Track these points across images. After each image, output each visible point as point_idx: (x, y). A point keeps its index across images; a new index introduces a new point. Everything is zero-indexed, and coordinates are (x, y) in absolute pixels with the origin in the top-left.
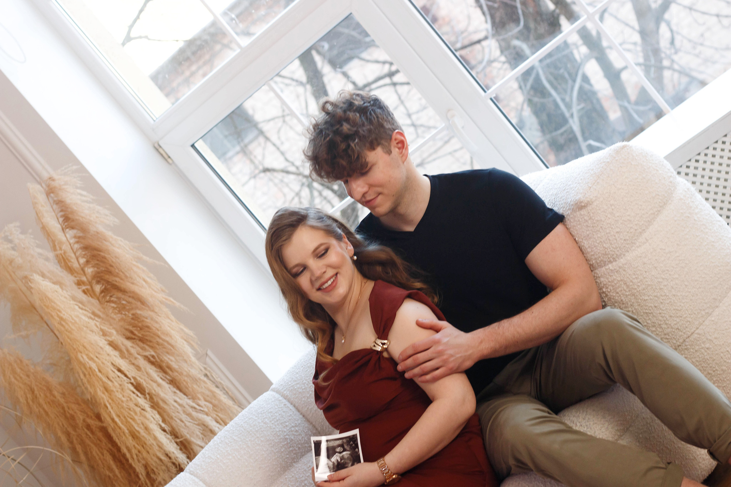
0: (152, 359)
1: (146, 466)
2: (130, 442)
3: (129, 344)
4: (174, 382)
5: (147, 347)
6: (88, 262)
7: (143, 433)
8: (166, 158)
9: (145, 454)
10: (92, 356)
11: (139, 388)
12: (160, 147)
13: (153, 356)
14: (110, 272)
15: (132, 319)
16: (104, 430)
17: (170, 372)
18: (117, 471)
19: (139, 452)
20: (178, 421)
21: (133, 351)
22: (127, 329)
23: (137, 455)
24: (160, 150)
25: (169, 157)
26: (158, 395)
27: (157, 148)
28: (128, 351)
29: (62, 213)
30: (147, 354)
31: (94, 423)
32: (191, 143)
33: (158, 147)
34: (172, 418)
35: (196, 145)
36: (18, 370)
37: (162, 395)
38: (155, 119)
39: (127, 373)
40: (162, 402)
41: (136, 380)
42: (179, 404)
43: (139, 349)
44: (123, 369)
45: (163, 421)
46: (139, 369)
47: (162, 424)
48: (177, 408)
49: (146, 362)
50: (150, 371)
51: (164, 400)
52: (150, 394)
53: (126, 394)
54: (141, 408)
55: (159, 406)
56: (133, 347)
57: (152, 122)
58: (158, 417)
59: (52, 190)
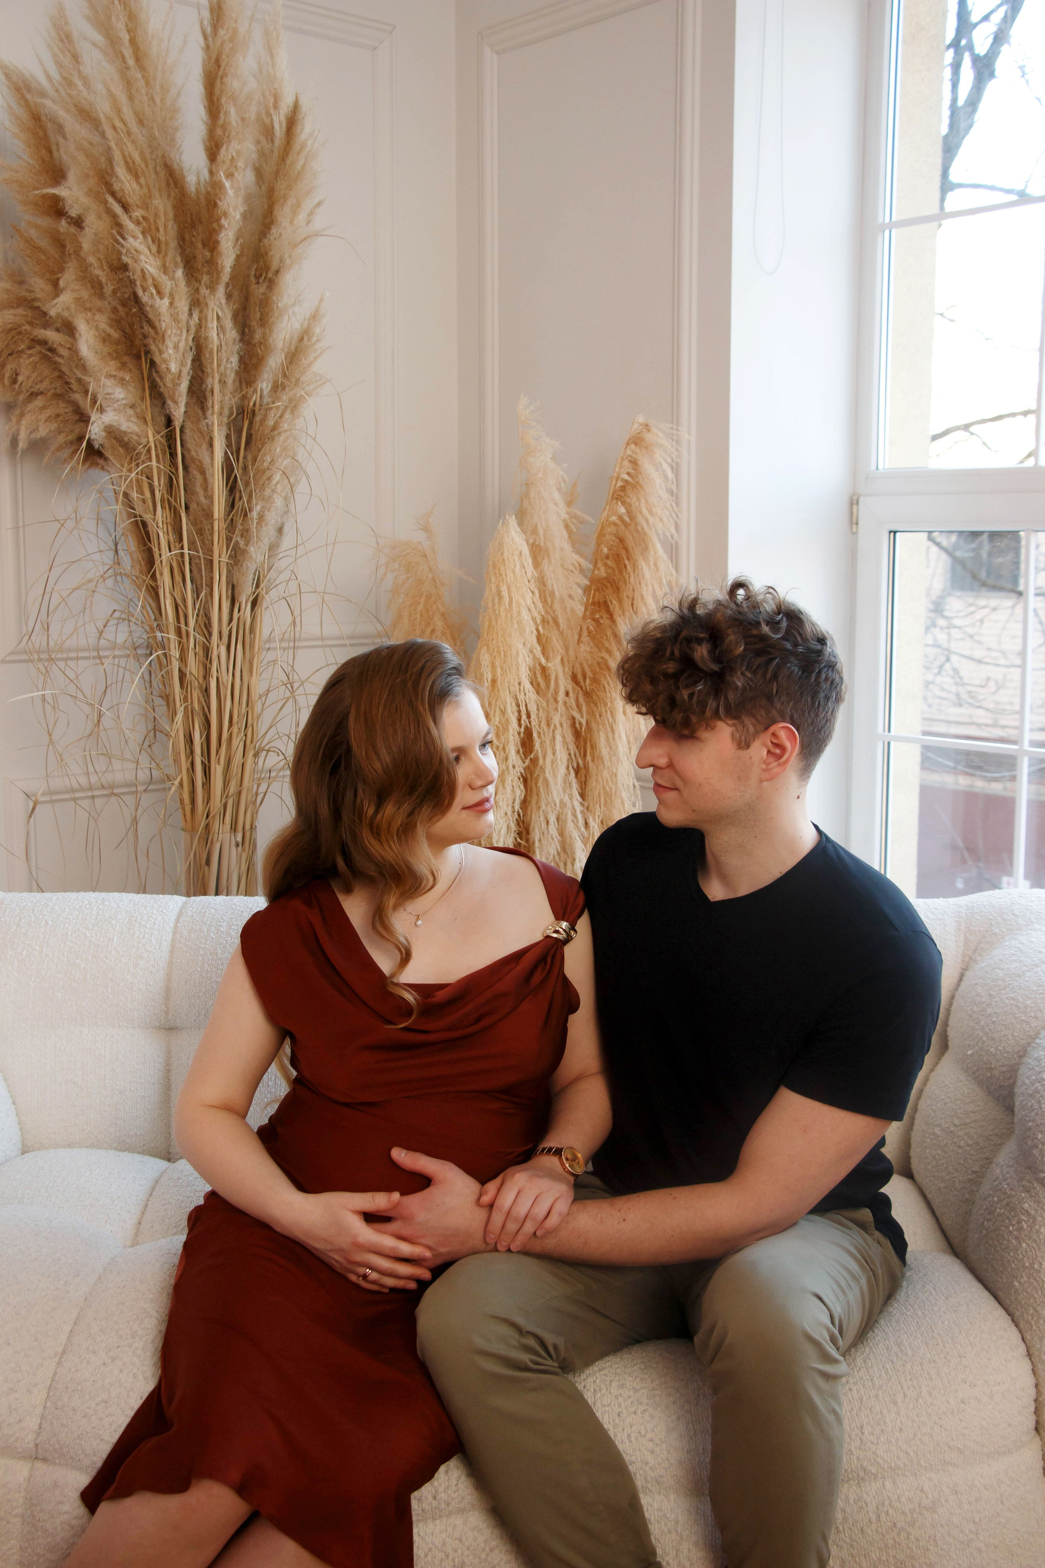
0: (577, 725)
3: (565, 683)
4: (581, 772)
5: (584, 709)
6: (607, 557)
8: (853, 521)
10: (497, 664)
11: (527, 742)
12: (857, 503)
13: (580, 724)
15: (598, 663)
17: (589, 758)
20: (542, 818)
21: (561, 696)
24: (855, 507)
25: (857, 524)
26: (543, 770)
27: (853, 502)
28: (556, 692)
29: (626, 477)
30: (577, 716)
32: (896, 529)
33: (855, 502)
35: (898, 534)
37: (550, 774)
38: (880, 467)
39: (524, 717)
40: (541, 780)
41: (528, 732)
42: (561, 802)
43: (572, 701)
44: (523, 709)
45: (525, 803)
46: (548, 725)
47: (517, 807)
48: (555, 805)
49: (567, 724)
50: (558, 737)
51: (546, 781)
52: (534, 761)
53: (502, 738)
54: (507, 768)
55: (536, 783)
56: (567, 694)
57: (873, 468)
58: (520, 793)
59: (637, 440)
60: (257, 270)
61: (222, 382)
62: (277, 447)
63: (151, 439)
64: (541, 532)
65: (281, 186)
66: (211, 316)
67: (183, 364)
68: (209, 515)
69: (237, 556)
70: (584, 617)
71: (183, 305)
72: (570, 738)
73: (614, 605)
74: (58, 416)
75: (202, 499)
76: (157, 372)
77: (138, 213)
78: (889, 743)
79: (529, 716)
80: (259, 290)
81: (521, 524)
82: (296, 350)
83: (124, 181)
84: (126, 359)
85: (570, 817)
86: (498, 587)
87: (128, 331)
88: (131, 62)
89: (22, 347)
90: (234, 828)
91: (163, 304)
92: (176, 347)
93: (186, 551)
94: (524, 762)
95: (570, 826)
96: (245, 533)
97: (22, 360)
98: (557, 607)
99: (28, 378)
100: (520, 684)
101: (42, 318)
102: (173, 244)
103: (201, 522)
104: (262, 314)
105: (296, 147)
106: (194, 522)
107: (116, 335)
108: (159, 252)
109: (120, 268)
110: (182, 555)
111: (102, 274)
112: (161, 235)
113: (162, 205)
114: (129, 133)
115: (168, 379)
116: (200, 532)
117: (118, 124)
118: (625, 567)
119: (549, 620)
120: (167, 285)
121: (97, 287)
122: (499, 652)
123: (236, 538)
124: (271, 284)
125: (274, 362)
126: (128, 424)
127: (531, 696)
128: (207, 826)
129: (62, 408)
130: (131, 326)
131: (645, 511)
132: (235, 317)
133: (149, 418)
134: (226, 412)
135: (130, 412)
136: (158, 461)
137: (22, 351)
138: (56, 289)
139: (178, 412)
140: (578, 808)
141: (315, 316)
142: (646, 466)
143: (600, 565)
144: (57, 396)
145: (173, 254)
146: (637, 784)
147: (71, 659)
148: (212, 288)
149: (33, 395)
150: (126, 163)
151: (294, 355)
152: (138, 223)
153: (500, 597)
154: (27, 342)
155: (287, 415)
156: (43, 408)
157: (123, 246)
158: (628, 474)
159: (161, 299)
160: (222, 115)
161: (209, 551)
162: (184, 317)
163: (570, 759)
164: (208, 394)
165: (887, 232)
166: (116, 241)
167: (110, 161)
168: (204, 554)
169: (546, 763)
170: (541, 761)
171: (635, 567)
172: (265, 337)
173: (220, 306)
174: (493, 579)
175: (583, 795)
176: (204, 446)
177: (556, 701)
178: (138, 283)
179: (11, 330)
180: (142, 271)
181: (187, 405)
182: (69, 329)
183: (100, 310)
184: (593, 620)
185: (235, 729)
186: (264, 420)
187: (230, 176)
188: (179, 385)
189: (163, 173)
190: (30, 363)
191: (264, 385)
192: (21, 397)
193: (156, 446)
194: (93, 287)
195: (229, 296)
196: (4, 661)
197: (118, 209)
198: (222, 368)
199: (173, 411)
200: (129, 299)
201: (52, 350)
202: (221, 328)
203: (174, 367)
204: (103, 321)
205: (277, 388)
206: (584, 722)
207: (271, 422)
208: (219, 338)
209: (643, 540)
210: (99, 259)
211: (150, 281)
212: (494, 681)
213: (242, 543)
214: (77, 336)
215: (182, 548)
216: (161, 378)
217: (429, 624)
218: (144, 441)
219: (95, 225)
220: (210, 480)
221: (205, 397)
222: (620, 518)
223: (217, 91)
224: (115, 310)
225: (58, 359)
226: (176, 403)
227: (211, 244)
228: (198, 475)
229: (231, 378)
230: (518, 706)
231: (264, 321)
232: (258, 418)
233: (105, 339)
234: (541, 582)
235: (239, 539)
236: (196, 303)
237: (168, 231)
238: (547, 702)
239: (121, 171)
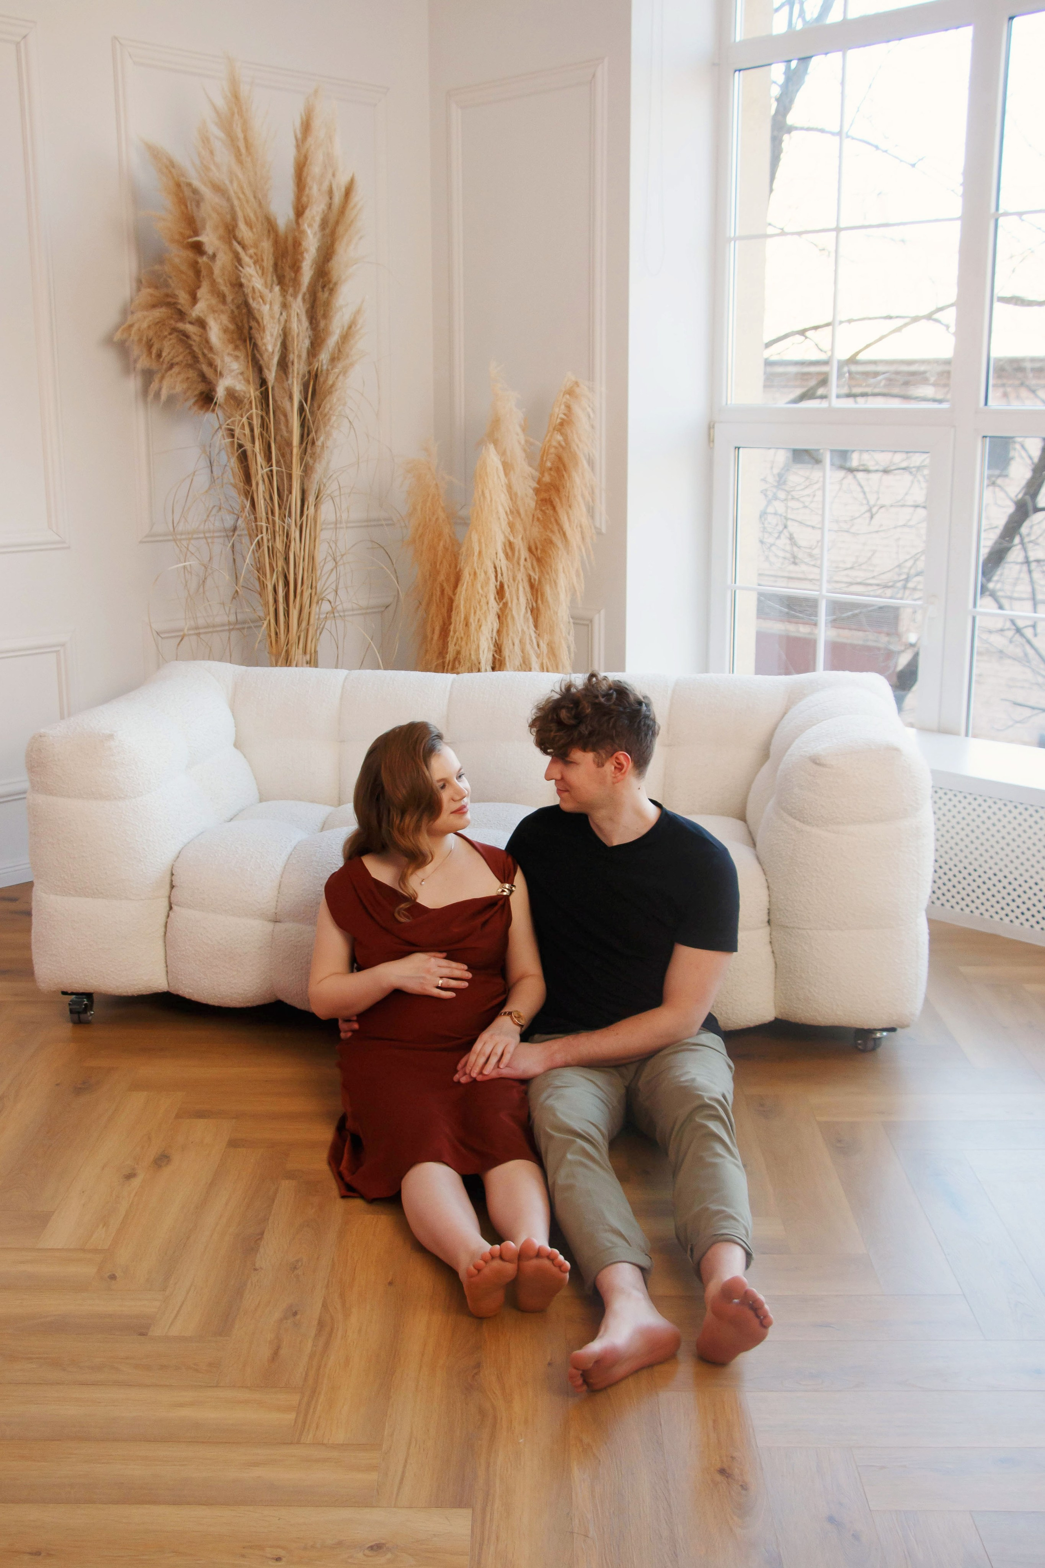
0: (532, 580)
1: (458, 653)
2: (460, 627)
3: (524, 553)
4: (535, 612)
5: (537, 569)
6: (551, 469)
7: (473, 626)
8: (710, 440)
9: (463, 643)
10: (483, 540)
11: (500, 592)
12: (713, 428)
13: (535, 579)
14: (558, 490)
15: (545, 539)
16: (451, 601)
17: (539, 602)
18: (436, 637)
19: (462, 638)
20: (510, 641)
21: (522, 561)
22: (535, 544)
23: (457, 639)
24: (712, 430)
25: (713, 441)
26: (510, 609)
27: (711, 427)
28: (519, 559)
29: (563, 416)
30: (532, 574)
31: (448, 590)
32: (738, 446)
34: (508, 635)
35: (741, 450)
36: (429, 504)
37: (514, 613)
38: (729, 402)
39: (499, 575)
40: (509, 617)
41: (502, 585)
42: (523, 630)
43: (529, 565)
44: (499, 570)
45: (499, 632)
46: (514, 580)
47: (495, 634)
48: (519, 632)
49: (526, 580)
50: (521, 589)
51: (513, 617)
52: (505, 604)
53: (485, 589)
54: (488, 609)
55: (506, 619)
56: (526, 560)
57: (724, 403)
58: (496, 626)
59: (570, 392)
60: (322, 283)
61: (299, 356)
62: (334, 398)
63: (252, 394)
64: (508, 453)
65: (341, 229)
66: (293, 314)
67: (275, 346)
68: (289, 444)
69: (307, 470)
70: (536, 509)
71: (277, 308)
72: (528, 589)
73: (557, 501)
74: (188, 378)
75: (285, 434)
76: (258, 351)
77: (251, 251)
78: (735, 592)
79: (502, 575)
80: (323, 296)
81: (496, 449)
82: (347, 333)
83: (243, 231)
84: (238, 342)
85: (528, 641)
86: (483, 492)
87: (240, 324)
88: (243, 151)
89: (166, 333)
90: (305, 652)
91: (266, 309)
92: (272, 335)
93: (274, 468)
94: (498, 605)
95: (528, 647)
96: (313, 455)
97: (164, 342)
98: (519, 503)
99: (169, 353)
100: (496, 553)
101: (181, 315)
102: (271, 269)
103: (284, 449)
104: (324, 310)
105: (351, 204)
106: (279, 448)
107: (232, 327)
108: (263, 274)
109: (238, 285)
110: (271, 471)
111: (225, 289)
112: (265, 264)
113: (266, 246)
114: (247, 202)
115: (265, 356)
116: (283, 456)
117: (241, 196)
118: (563, 476)
119: (515, 512)
120: (269, 296)
121: (222, 298)
122: (483, 533)
123: (307, 458)
124: (332, 291)
125: (332, 341)
126: (240, 386)
127: (503, 563)
128: (287, 651)
129: (192, 374)
130: (242, 321)
131: (576, 440)
132: (307, 312)
133: (251, 380)
134: (300, 376)
135: (240, 377)
136: (257, 409)
137: (166, 337)
138: (194, 299)
139: (271, 375)
140: (533, 635)
141: (358, 312)
142: (577, 410)
143: (546, 475)
144: (189, 366)
145: (270, 276)
146: (571, 620)
147: (184, 539)
148: (295, 296)
149: (171, 366)
150: (245, 219)
151: (346, 337)
152: (251, 257)
153: (484, 497)
154: (169, 330)
155: (341, 377)
156: (179, 373)
157: (241, 272)
158: (565, 414)
159: (265, 303)
160: (307, 189)
161: (289, 467)
162: (277, 316)
163: (528, 603)
164: (290, 364)
165: (732, 243)
166: (236, 267)
167: (234, 218)
168: (286, 469)
169: (513, 605)
170: (510, 604)
171: (570, 477)
172: (326, 325)
173: (299, 308)
174: (480, 486)
175: (536, 626)
176: (287, 399)
177: (518, 563)
178: (250, 295)
179: (158, 323)
180: (253, 288)
181: (277, 371)
182: (202, 324)
183: (222, 312)
184: (541, 510)
185: (305, 587)
186: (325, 382)
187: (310, 226)
188: (273, 359)
189: (266, 224)
190: (171, 344)
191: (324, 357)
192: (165, 366)
193: (255, 399)
194: (218, 296)
195: (304, 300)
196: (141, 542)
197: (239, 249)
198: (299, 347)
199: (267, 375)
200: (241, 304)
201: (188, 337)
202: (299, 321)
203: (270, 348)
204: (225, 319)
205: (333, 360)
206: (537, 578)
207: (330, 382)
208: (298, 328)
209: (574, 457)
210: (224, 280)
211: (258, 294)
212: (480, 552)
213: (311, 462)
214: (208, 328)
215: (271, 466)
216: (261, 355)
217: (434, 514)
218: (248, 396)
219: (223, 259)
220: (290, 421)
221: (287, 366)
222: (559, 443)
223: (304, 174)
224: (232, 312)
225: (191, 342)
226: (269, 370)
227: (296, 268)
228: (282, 418)
229: (304, 355)
230: (495, 568)
231: (325, 316)
232: (321, 379)
233: (226, 330)
234: (509, 487)
235: (309, 459)
236: (285, 306)
237: (268, 262)
238: (513, 565)
239: (242, 226)
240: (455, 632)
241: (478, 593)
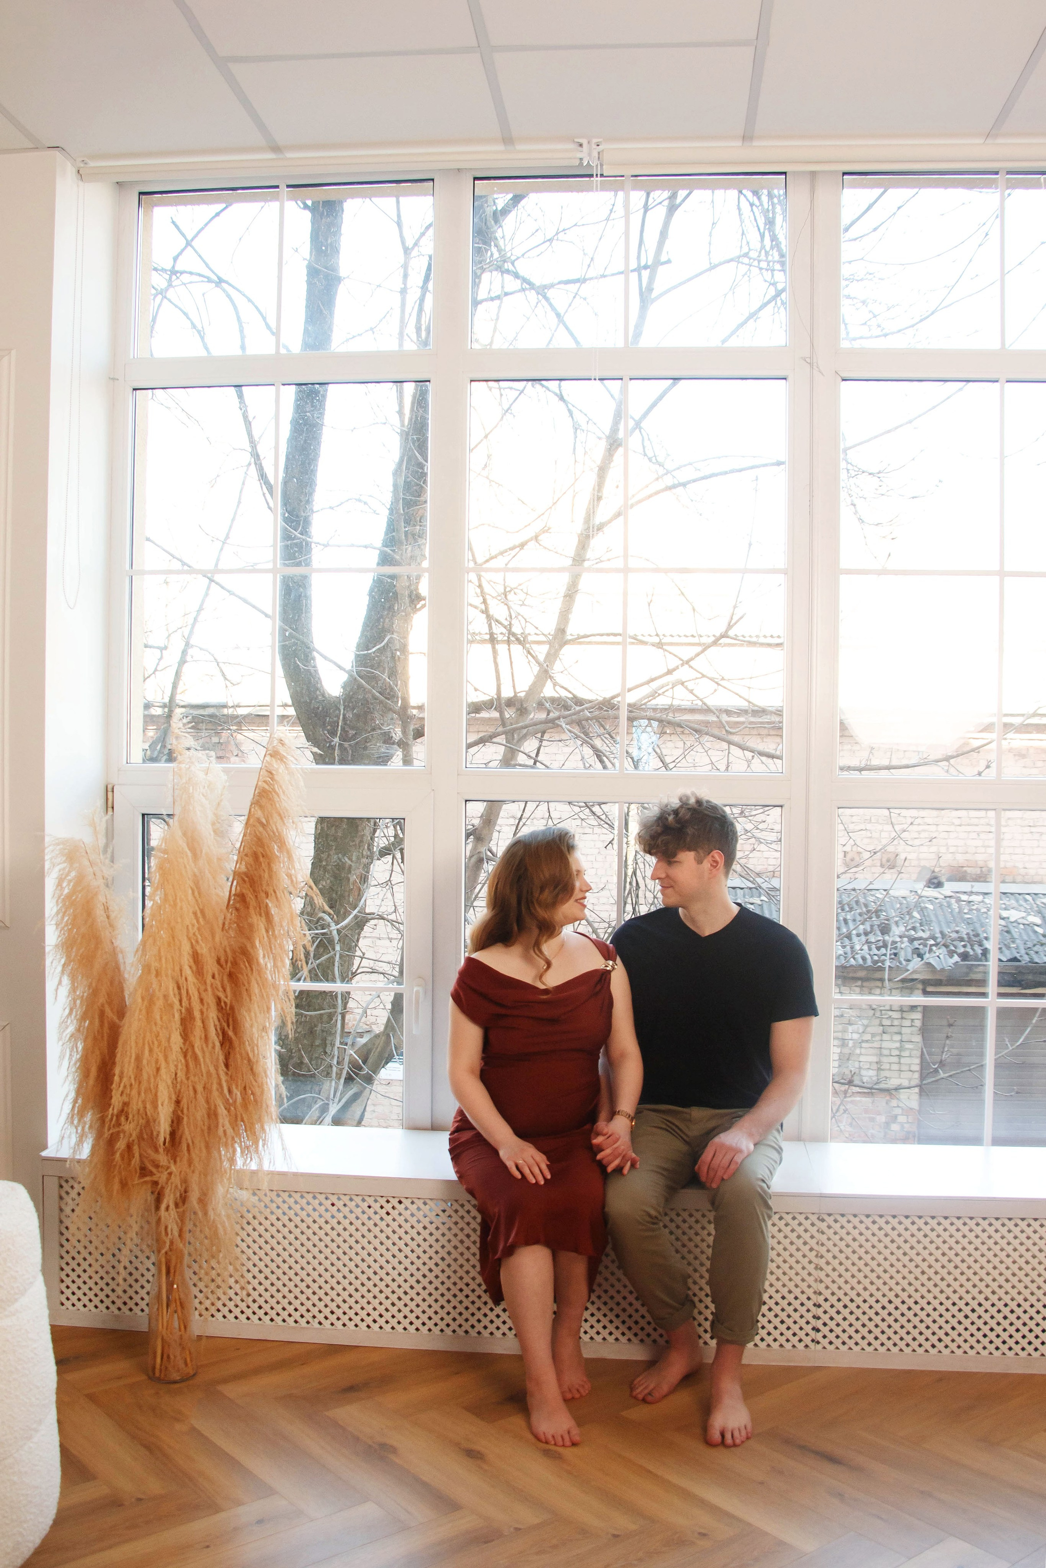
0: (223, 1005)
1: (126, 1104)
3: (213, 967)
5: (228, 989)
7: (148, 1069)
9: (134, 1092)
11: (184, 1023)
13: (226, 1003)
16: (115, 1032)
20: (192, 1089)
23: (125, 1087)
34: (189, 1079)
39: (185, 999)
41: (187, 1012)
42: (209, 1074)
43: (219, 983)
46: (201, 1004)
49: (215, 1004)
53: (166, 1020)
56: (214, 976)
72: (218, 1018)
79: (188, 998)
85: (215, 1087)
95: (216, 1095)
100: (182, 970)
140: (224, 1078)
175: (227, 1066)
177: (206, 983)
206: (228, 1001)
230: (180, 989)
240: (121, 1078)
241: (156, 1024)
